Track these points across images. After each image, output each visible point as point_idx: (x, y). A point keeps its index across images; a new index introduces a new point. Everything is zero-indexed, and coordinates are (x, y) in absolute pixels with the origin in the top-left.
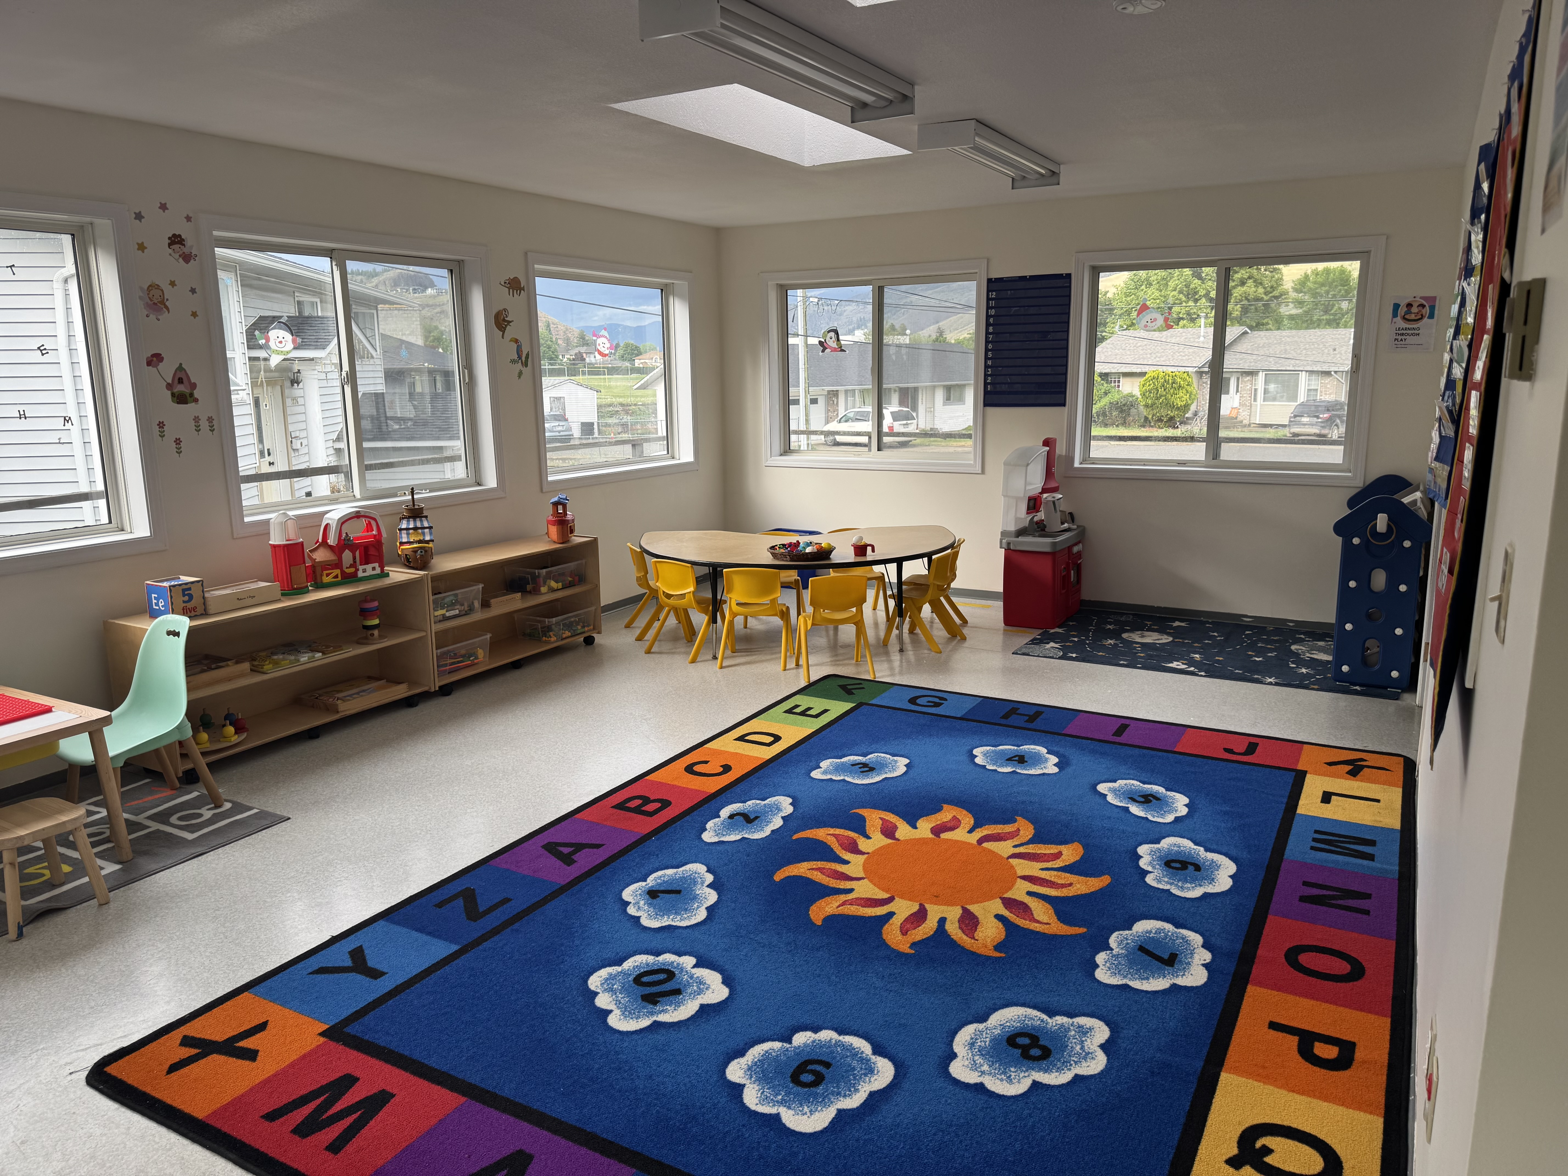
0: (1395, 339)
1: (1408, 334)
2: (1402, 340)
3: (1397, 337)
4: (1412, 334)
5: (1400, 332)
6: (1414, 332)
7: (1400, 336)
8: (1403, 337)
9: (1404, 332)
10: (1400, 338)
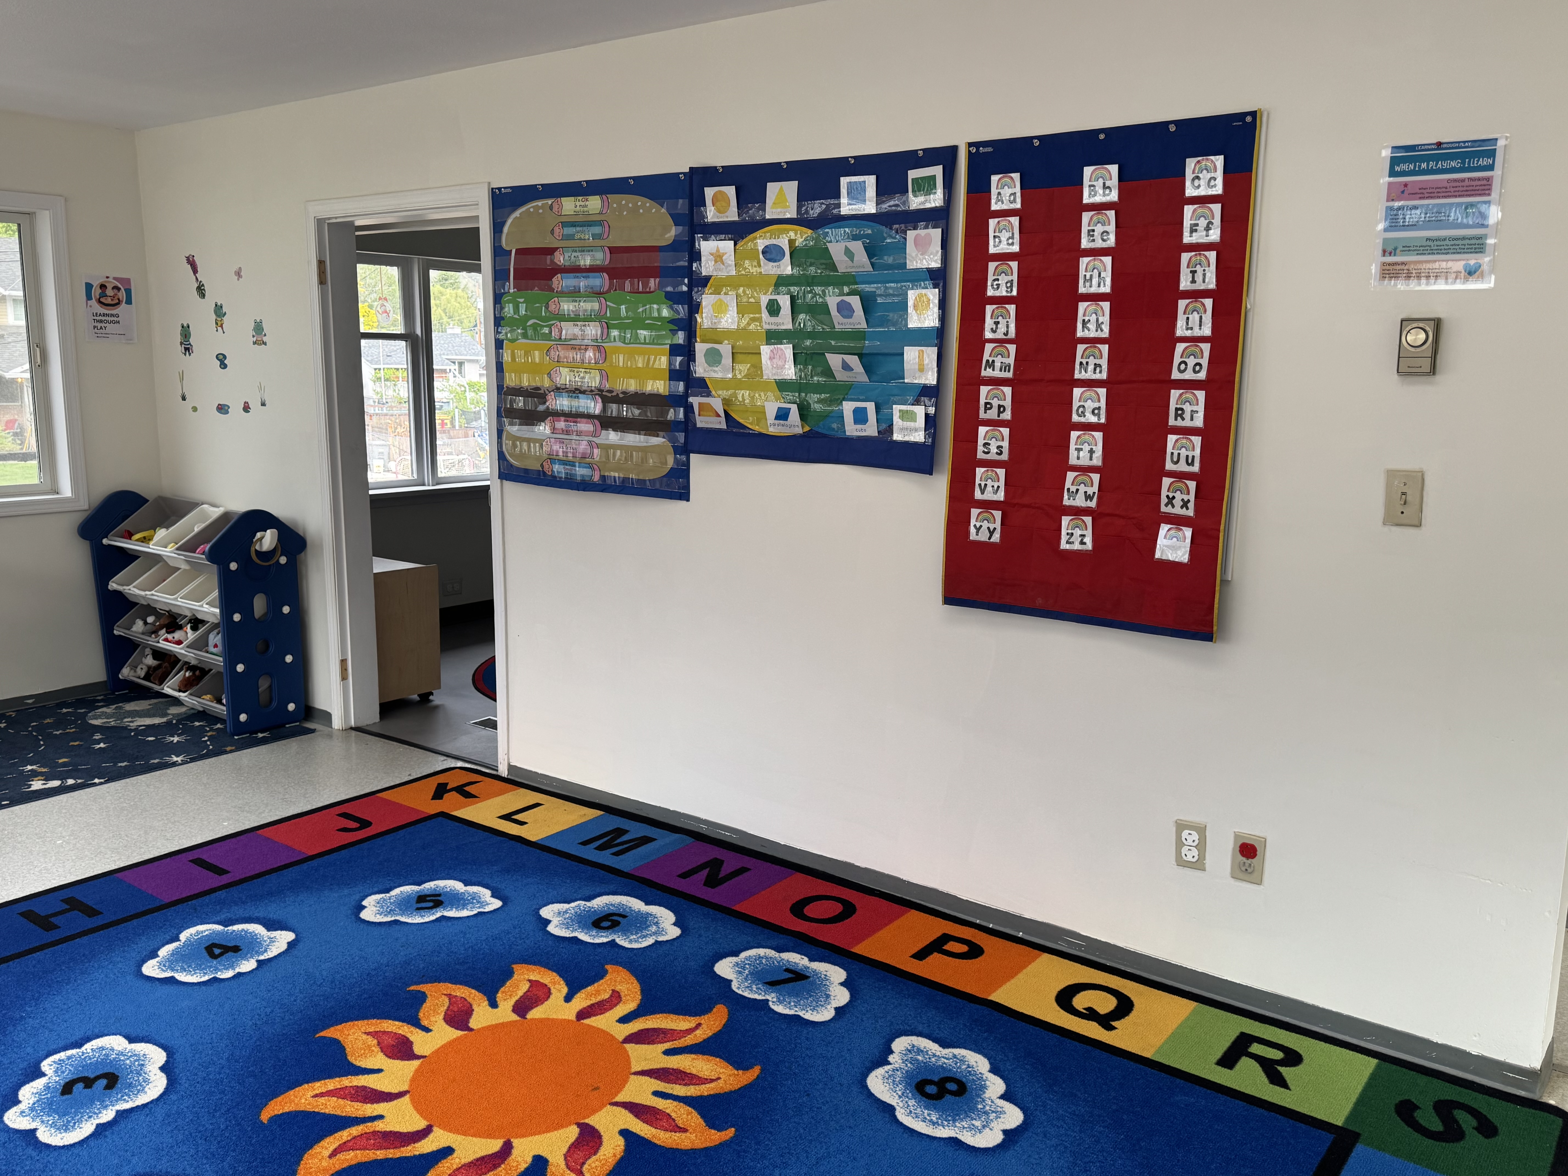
0: (94, 327)
1: (107, 321)
2: (101, 328)
3: (96, 324)
4: (111, 322)
5: (98, 318)
6: (112, 319)
7: (99, 323)
8: (103, 325)
9: (103, 318)
10: (99, 325)
